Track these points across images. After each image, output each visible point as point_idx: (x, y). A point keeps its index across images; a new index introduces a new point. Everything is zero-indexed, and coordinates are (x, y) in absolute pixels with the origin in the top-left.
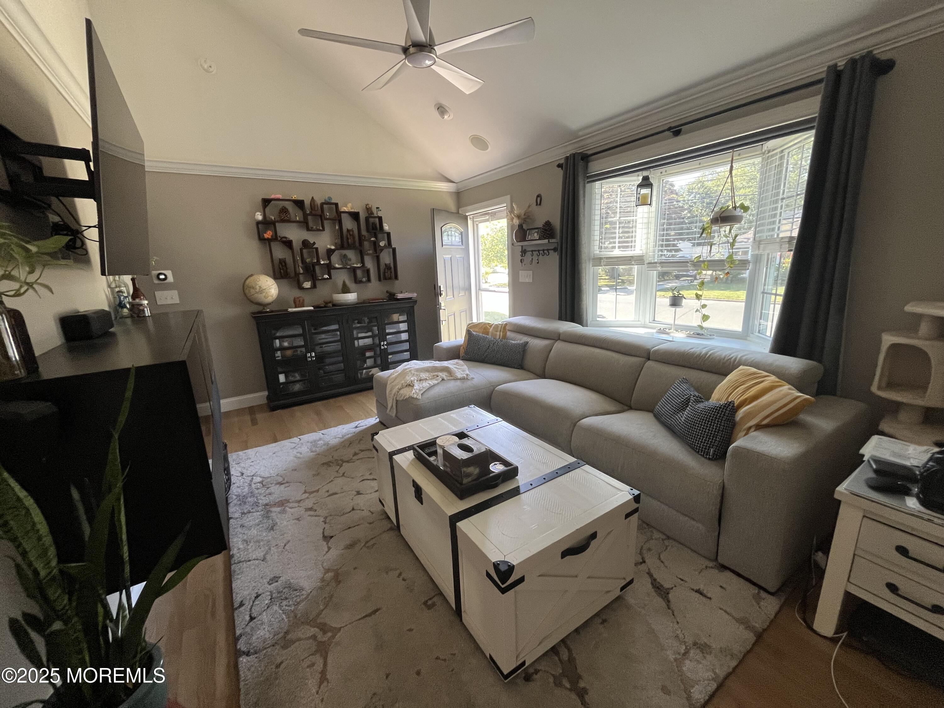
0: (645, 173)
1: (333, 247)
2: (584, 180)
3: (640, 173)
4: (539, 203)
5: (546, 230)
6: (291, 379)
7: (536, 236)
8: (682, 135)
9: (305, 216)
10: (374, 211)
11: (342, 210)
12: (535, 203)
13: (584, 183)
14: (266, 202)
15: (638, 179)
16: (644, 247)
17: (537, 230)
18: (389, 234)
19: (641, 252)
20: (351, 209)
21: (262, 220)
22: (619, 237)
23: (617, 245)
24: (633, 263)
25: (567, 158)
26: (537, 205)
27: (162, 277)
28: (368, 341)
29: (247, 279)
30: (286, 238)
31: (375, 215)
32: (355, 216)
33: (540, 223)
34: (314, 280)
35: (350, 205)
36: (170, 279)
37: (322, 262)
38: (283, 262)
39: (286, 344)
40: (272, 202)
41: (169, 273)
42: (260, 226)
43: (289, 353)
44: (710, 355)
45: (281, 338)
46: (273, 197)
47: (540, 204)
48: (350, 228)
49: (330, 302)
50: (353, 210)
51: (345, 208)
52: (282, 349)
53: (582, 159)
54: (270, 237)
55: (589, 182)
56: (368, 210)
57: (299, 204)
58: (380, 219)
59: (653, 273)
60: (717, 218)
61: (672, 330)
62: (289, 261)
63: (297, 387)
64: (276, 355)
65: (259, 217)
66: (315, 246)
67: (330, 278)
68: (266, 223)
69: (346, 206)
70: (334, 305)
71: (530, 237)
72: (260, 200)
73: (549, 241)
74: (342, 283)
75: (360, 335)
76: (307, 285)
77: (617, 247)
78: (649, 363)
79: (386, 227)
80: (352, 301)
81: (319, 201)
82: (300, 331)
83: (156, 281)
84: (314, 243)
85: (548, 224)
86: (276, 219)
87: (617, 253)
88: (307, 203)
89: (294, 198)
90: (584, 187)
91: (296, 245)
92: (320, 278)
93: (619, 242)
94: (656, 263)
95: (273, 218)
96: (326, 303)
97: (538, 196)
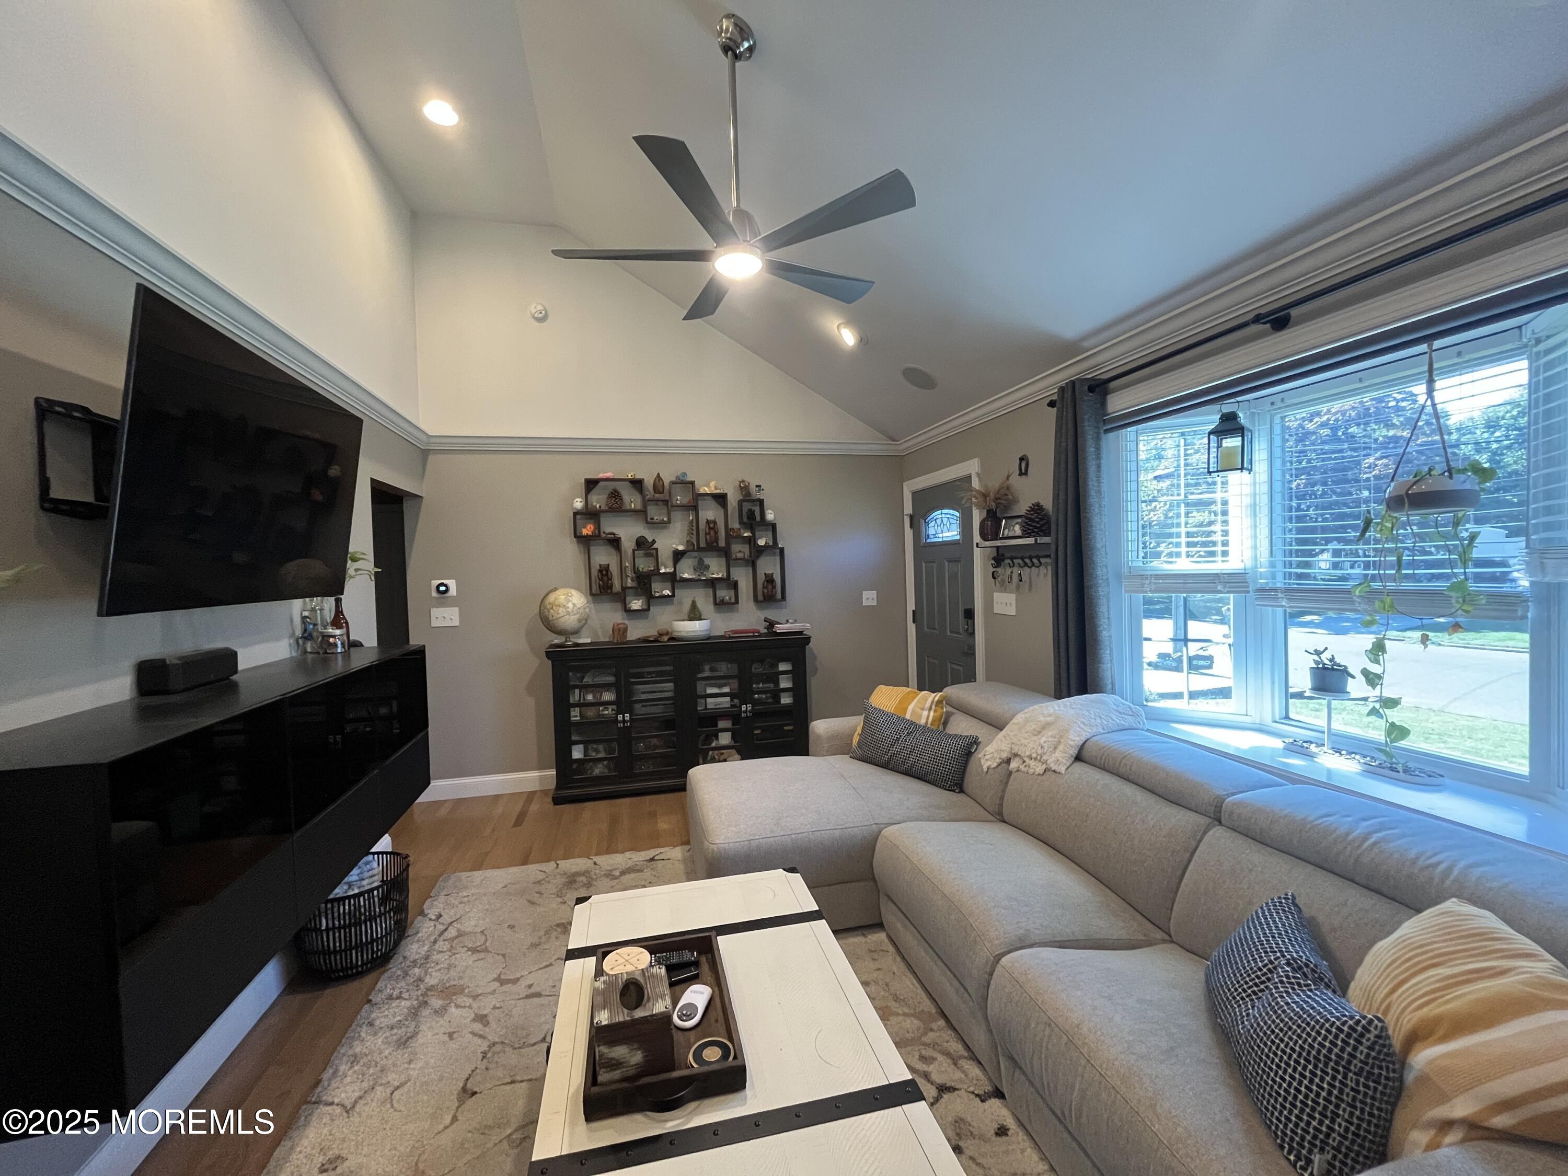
0: (1227, 407)
1: (681, 548)
2: (1097, 428)
3: (1216, 407)
4: (1023, 471)
5: (1031, 520)
6: (593, 755)
7: (1017, 530)
8: (1293, 326)
9: (645, 503)
10: (753, 489)
11: (702, 491)
12: (1018, 472)
13: (1098, 433)
14: (591, 484)
15: (1211, 418)
16: (1248, 554)
17: (1019, 520)
18: (774, 526)
19: (1241, 566)
20: (716, 488)
21: (582, 509)
22: (1188, 535)
23: (1183, 549)
24: (1219, 588)
25: (1062, 390)
26: (1021, 474)
27: (442, 588)
28: (725, 702)
29: (548, 594)
30: (614, 534)
31: (754, 497)
32: (720, 499)
33: (1022, 508)
34: (650, 598)
35: (712, 484)
36: (453, 592)
37: (662, 571)
38: (604, 571)
39: (590, 697)
40: (601, 483)
41: (452, 583)
42: (578, 517)
43: (591, 713)
44: (1375, 844)
45: (585, 688)
46: (601, 476)
47: (1026, 473)
48: (711, 518)
49: (667, 633)
50: (718, 491)
51: (706, 489)
52: (582, 705)
53: (1091, 389)
54: (590, 533)
55: (1107, 431)
56: (744, 489)
57: (637, 484)
58: (761, 502)
59: (1274, 613)
60: (1402, 496)
61: (1325, 749)
62: (614, 569)
63: (598, 770)
64: (573, 714)
65: (579, 504)
66: (655, 546)
67: (673, 595)
68: (590, 514)
69: (708, 486)
70: (672, 639)
71: (1006, 531)
72: (583, 481)
73: (1036, 540)
74: (691, 602)
75: (710, 691)
76: (636, 604)
77: (1184, 555)
78: (1217, 832)
79: (770, 516)
80: (699, 633)
81: (667, 479)
82: (611, 679)
83: (434, 594)
84: (654, 542)
85: (1037, 508)
86: (603, 508)
87: (1184, 565)
88: (649, 482)
89: (630, 477)
90: (1098, 439)
91: (628, 545)
92: (657, 595)
93: (1189, 545)
94: (1275, 590)
95: (598, 506)
96: (661, 635)
97: (1021, 459)
